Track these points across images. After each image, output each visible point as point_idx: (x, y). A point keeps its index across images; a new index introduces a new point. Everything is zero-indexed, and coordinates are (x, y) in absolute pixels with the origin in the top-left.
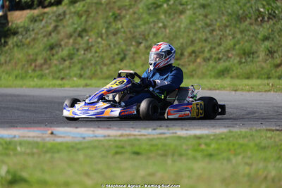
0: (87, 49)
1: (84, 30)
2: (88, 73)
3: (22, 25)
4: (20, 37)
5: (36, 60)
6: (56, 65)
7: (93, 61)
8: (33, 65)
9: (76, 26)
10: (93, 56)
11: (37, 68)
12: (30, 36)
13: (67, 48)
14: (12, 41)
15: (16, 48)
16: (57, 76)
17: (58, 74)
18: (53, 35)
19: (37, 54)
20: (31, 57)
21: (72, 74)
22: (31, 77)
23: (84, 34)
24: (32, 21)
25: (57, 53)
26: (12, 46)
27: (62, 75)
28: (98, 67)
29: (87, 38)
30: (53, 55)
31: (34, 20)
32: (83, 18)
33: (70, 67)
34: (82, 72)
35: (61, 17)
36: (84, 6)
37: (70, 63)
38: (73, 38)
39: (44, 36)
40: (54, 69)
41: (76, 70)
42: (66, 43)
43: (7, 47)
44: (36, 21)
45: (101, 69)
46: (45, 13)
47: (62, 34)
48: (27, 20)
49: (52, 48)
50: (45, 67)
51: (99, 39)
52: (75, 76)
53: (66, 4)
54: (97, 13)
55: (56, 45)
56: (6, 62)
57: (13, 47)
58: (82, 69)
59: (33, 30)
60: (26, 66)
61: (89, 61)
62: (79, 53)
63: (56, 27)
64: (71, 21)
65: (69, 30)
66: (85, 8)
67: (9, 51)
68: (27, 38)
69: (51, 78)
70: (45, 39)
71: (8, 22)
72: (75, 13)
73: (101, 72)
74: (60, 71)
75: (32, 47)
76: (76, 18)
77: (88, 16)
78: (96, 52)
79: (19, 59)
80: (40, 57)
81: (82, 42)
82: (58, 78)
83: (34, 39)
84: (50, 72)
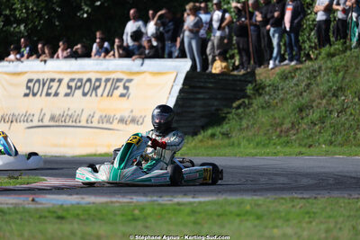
0: (342, 111)
1: (340, 89)
2: (340, 138)
3: (271, 82)
4: (267, 97)
5: (283, 124)
6: (304, 129)
7: (347, 125)
8: (279, 130)
9: (331, 84)
10: (347, 119)
11: (283, 134)
12: (278, 96)
13: (319, 110)
14: (257, 102)
15: (260, 111)
16: (303, 143)
17: (306, 141)
18: (305, 94)
19: (284, 118)
20: (278, 121)
21: (321, 140)
22: (274, 144)
23: (340, 94)
24: (281, 79)
25: (307, 115)
26: (256, 107)
27: (310, 141)
28: (352, 133)
29: (343, 98)
30: (302, 118)
31: (284, 77)
32: (341, 74)
33: (320, 132)
35: (315, 74)
37: (321, 127)
38: (327, 98)
39: (294, 96)
40: (301, 135)
41: (326, 135)
42: (320, 103)
43: (251, 109)
44: (287, 78)
45: (355, 134)
46: (297, 69)
47: (315, 93)
48: (277, 76)
49: (301, 110)
50: (292, 132)
51: (356, 100)
52: (325, 142)
53: (323, 58)
54: (357, 68)
55: (307, 106)
56: (247, 127)
57: (258, 109)
58: (334, 134)
59: (282, 89)
60: (271, 131)
61: (343, 125)
62: (332, 116)
63: (308, 85)
64: (326, 77)
65: (323, 88)
66: (343, 63)
67: (253, 114)
68: (275, 98)
69: (297, 145)
70: (295, 99)
72: (331, 68)
73: (355, 138)
74: (308, 137)
75: (279, 109)
76: (332, 74)
77: (346, 72)
78: (351, 114)
79: (262, 123)
80: (287, 121)
81: (336, 103)
82: (305, 146)
83: (282, 100)
84: (298, 138)
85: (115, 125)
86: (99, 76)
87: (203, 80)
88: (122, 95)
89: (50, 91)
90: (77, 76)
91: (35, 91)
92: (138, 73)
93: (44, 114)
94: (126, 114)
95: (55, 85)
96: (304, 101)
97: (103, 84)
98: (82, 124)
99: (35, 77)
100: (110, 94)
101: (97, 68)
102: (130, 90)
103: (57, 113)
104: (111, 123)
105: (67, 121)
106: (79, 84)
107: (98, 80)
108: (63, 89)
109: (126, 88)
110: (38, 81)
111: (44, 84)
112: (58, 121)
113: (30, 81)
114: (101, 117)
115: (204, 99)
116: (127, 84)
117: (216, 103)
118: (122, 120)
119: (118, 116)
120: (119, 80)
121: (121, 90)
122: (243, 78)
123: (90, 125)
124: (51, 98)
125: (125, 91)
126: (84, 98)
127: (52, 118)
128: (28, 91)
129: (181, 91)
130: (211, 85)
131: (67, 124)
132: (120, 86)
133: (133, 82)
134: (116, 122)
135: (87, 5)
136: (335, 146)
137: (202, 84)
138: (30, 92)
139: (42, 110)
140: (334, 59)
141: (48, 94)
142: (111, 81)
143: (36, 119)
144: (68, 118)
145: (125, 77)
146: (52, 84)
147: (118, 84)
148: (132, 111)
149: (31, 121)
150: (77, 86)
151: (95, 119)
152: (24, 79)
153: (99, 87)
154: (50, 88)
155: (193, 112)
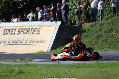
0: (112, 37)
1: (111, 30)
2: (112, 46)
3: (87, 28)
4: (86, 33)
5: (92, 42)
6: (100, 44)
7: (114, 42)
8: (91, 44)
9: (108, 28)
10: (114, 40)
11: (93, 45)
12: (90, 33)
13: (104, 37)
14: (83, 35)
16: (100, 48)
18: (99, 32)
19: (93, 40)
20: (90, 41)
21: (106, 47)
23: (111, 31)
24: (91, 27)
25: (100, 39)
27: (102, 47)
28: (116, 44)
29: (112, 33)
30: (99, 40)
31: (92, 26)
32: (111, 25)
33: (105, 44)
34: (110, 46)
35: (102, 25)
36: (111, 20)
37: (105, 43)
38: (107, 33)
39: (96, 33)
40: (99, 45)
41: (107, 45)
42: (104, 35)
44: (93, 27)
45: (117, 44)
46: (96, 24)
47: (103, 31)
48: (89, 26)
49: (98, 37)
50: (96, 44)
51: (117, 33)
52: (107, 47)
53: (105, 20)
54: (116, 23)
55: (100, 36)
57: (84, 37)
58: (110, 45)
59: (91, 30)
60: (88, 44)
61: (113, 42)
62: (109, 39)
63: (100, 29)
64: (106, 26)
65: (105, 30)
66: (112, 21)
67: (82, 39)
68: (89, 33)
69: (98, 49)
70: (96, 34)
71: (82, 28)
72: (108, 23)
73: (117, 46)
74: (101, 46)
75: (91, 37)
76: (108, 25)
77: (113, 24)
78: (116, 38)
79: (86, 42)
80: (94, 41)
81: (110, 34)
82: (101, 49)
83: (92, 34)
84: (98, 46)
85: (35, 43)
86: (29, 27)
87: (65, 28)
88: (37, 34)
89: (12, 33)
90: (21, 28)
91: (7, 33)
92: (43, 26)
93: (10, 41)
94: (39, 40)
95: (14, 31)
96: (99, 34)
97: (30, 30)
98: (24, 43)
99: (7, 28)
100: (33, 33)
101: (28, 25)
102: (40, 32)
103: (15, 40)
104: (34, 43)
105: (18, 42)
106: (22, 30)
107: (29, 29)
108: (17, 32)
109: (39, 31)
110: (8, 29)
111: (10, 31)
112: (15, 43)
113: (5, 30)
114: (30, 41)
115: (65, 34)
116: (39, 30)
117: (69, 35)
118: (37, 42)
119: (36, 41)
120: (36, 29)
121: (37, 32)
122: (78, 27)
123: (26, 44)
124: (13, 35)
125: (38, 32)
126: (24, 35)
127: (13, 42)
128: (4, 33)
129: (58, 32)
130: (67, 30)
131: (18, 44)
132: (36, 31)
133: (41, 29)
134: (35, 42)
135: (21, 4)
136: (111, 49)
137: (65, 29)
138: (5, 33)
139: (9, 39)
140: (109, 20)
141: (11, 34)
142: (33, 29)
143: (7, 42)
144: (19, 42)
145: (38, 28)
146: (13, 30)
147: (36, 30)
148: (41, 39)
149: (6, 43)
150: (21, 31)
151: (28, 42)
152: (3, 29)
153: (29, 31)
154: (12, 32)
155: (62, 39)
